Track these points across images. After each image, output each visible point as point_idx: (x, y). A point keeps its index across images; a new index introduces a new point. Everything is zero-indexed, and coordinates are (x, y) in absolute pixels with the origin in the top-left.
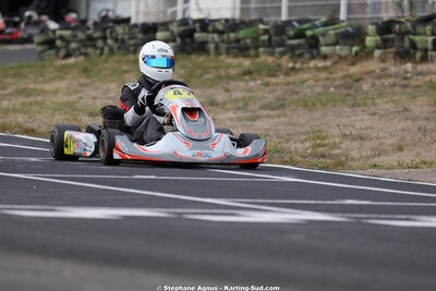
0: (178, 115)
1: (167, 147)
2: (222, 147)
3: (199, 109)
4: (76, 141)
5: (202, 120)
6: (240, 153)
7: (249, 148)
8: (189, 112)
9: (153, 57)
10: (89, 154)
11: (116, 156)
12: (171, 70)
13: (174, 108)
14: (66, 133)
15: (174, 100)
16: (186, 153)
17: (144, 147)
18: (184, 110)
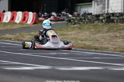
0: (51, 37)
1: (47, 45)
2: (61, 45)
3: (56, 36)
4: (27, 44)
5: (56, 38)
6: (66, 46)
7: (69, 45)
8: (53, 36)
9: (46, 23)
10: (30, 47)
11: (36, 47)
12: (50, 26)
13: (50, 36)
14: (25, 42)
15: (50, 33)
16: (52, 46)
17: (42, 45)
18: (52, 36)
